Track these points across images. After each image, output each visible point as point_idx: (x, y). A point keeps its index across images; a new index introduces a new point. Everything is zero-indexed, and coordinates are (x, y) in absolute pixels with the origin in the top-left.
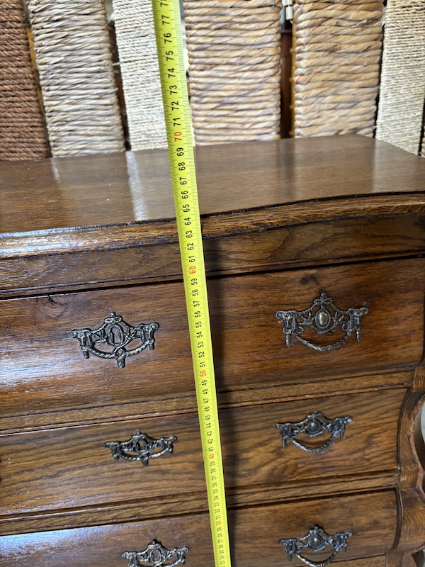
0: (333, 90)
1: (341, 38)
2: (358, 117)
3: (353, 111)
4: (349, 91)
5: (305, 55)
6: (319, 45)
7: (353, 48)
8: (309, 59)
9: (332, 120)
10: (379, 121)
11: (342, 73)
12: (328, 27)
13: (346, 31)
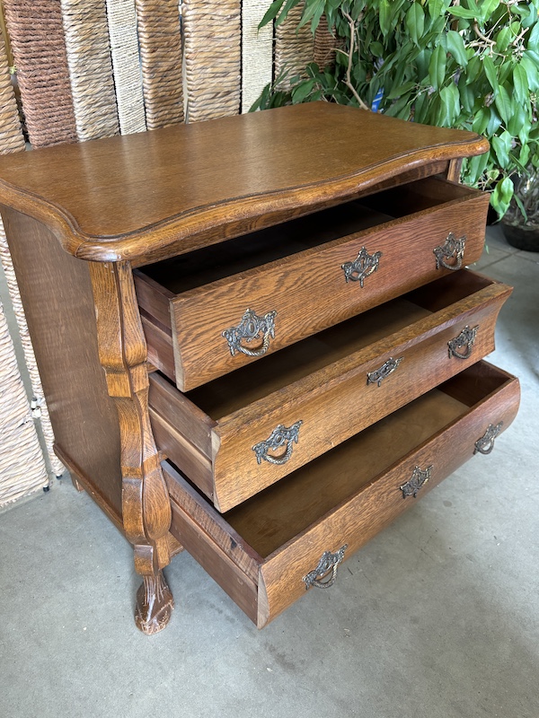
0: (212, 64)
1: (214, 28)
2: (229, 84)
3: (226, 79)
4: (222, 65)
5: (192, 40)
6: (200, 33)
7: (222, 35)
8: (194, 42)
9: (213, 85)
10: (243, 86)
11: (217, 52)
12: (205, 21)
13: (216, 23)
